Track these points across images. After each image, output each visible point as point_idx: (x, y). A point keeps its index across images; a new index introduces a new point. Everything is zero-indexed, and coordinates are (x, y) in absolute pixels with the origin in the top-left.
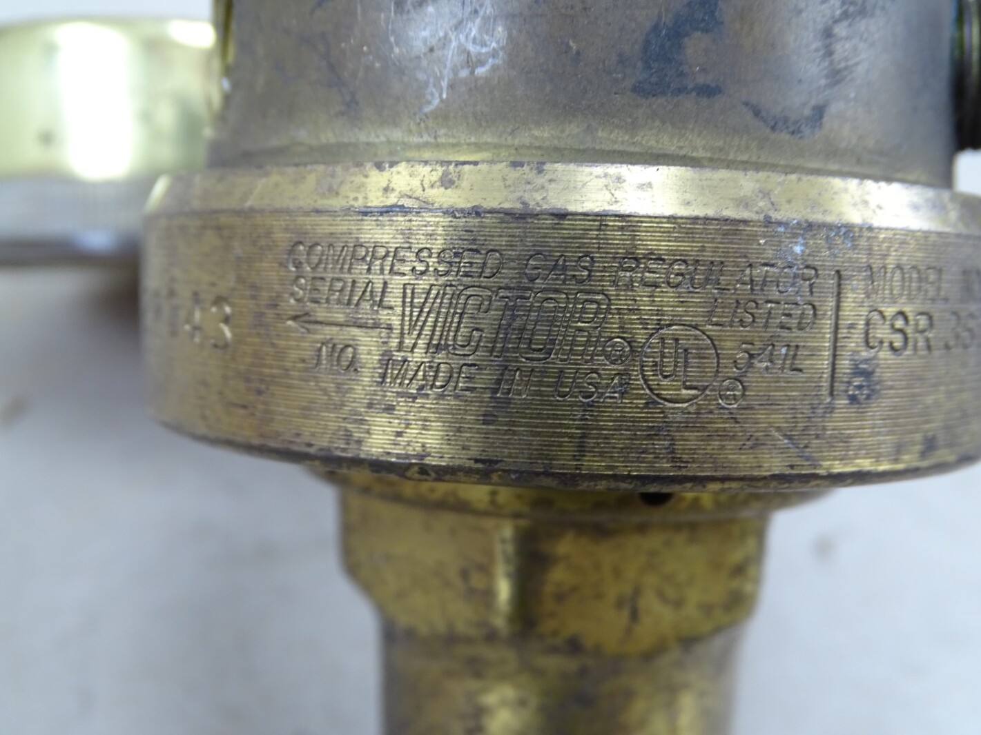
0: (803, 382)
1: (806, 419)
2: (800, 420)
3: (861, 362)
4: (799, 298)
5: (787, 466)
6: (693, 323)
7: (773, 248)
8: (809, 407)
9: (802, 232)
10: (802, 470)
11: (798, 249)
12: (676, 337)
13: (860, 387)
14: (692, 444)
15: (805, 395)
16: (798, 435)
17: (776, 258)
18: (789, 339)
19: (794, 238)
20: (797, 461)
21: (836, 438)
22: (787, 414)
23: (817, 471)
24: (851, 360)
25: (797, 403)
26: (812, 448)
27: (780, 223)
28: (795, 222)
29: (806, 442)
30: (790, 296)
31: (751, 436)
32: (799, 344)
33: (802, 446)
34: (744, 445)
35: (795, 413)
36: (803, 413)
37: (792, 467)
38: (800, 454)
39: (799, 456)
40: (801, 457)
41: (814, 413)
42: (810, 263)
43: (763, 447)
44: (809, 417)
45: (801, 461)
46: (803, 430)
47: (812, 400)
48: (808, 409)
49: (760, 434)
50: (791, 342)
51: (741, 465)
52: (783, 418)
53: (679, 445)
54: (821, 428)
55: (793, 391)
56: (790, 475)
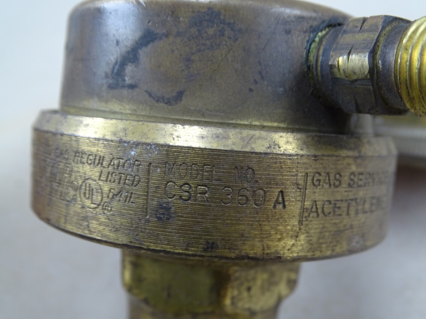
0: (135, 208)
1: (137, 224)
2: (134, 223)
3: (163, 203)
4: (133, 173)
5: (129, 241)
6: (94, 179)
7: (122, 152)
8: (138, 219)
9: (135, 146)
10: (135, 244)
11: (133, 153)
12: (90, 183)
13: (163, 214)
14: (95, 226)
15: (136, 214)
16: (133, 230)
17: (124, 156)
18: (129, 190)
19: (131, 148)
20: (133, 240)
21: (151, 234)
22: (128, 220)
23: (143, 246)
24: (157, 202)
25: (132, 216)
26: (139, 236)
27: (125, 142)
28: (132, 142)
29: (137, 233)
30: (129, 172)
31: (114, 226)
32: (133, 192)
33: (135, 234)
34: (112, 229)
35: (132, 220)
36: (135, 221)
37: (131, 242)
38: (135, 238)
39: (134, 239)
40: (135, 239)
41: (140, 221)
42: (138, 159)
43: (119, 232)
44: (138, 223)
45: (135, 240)
46: (135, 228)
47: (139, 216)
48: (137, 220)
49: (118, 226)
50: (129, 191)
51: (111, 237)
52: (127, 222)
53: (91, 225)
54: (143, 228)
55: (131, 211)
56: (130, 245)
